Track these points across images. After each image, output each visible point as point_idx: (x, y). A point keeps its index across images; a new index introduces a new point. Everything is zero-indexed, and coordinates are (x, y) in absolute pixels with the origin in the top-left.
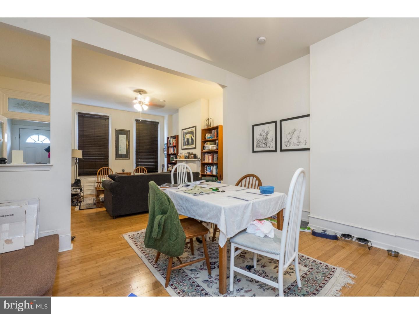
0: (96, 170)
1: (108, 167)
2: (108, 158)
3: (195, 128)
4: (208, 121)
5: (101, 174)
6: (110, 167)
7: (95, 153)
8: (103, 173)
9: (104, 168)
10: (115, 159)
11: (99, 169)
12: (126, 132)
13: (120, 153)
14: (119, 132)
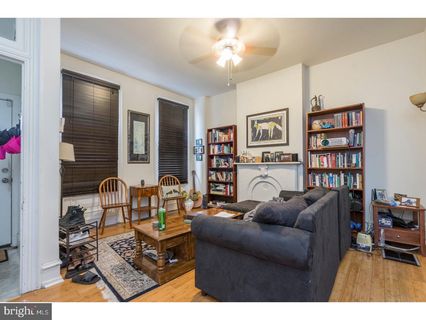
0: (96, 183)
1: (117, 176)
2: (117, 161)
3: (285, 112)
4: (316, 100)
5: (106, 191)
6: (120, 177)
7: (95, 152)
8: (109, 188)
9: (110, 180)
10: (128, 163)
11: (102, 181)
12: (144, 117)
13: (135, 152)
14: (134, 116)
